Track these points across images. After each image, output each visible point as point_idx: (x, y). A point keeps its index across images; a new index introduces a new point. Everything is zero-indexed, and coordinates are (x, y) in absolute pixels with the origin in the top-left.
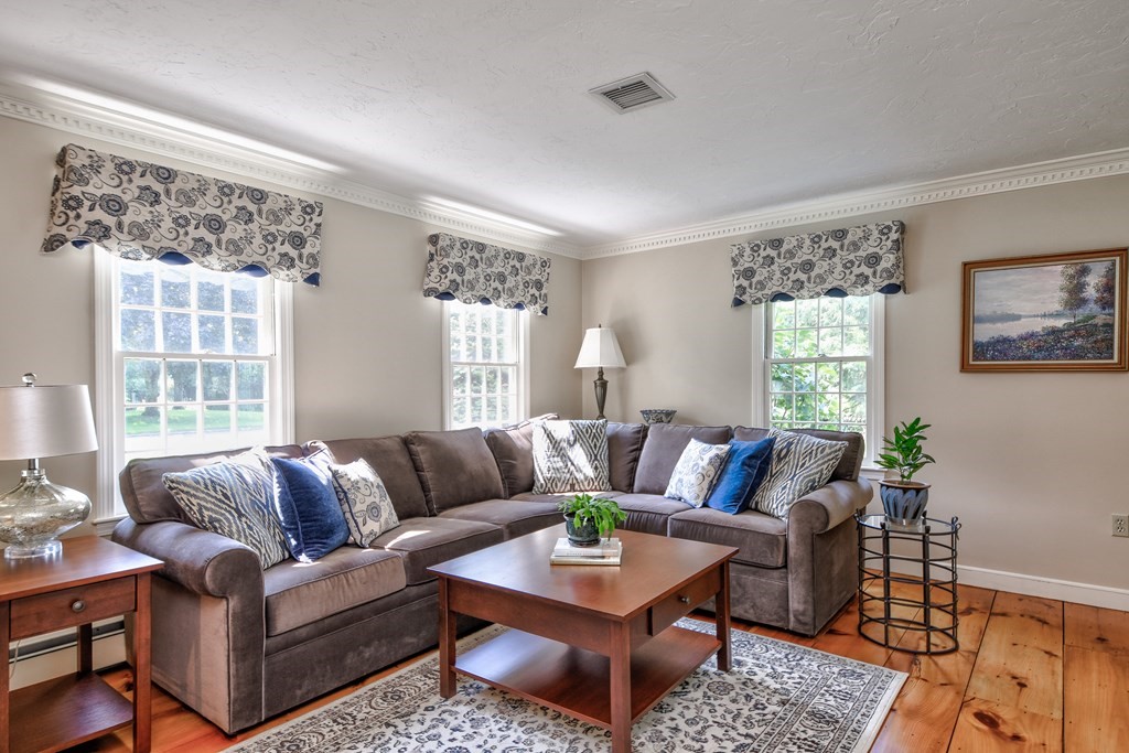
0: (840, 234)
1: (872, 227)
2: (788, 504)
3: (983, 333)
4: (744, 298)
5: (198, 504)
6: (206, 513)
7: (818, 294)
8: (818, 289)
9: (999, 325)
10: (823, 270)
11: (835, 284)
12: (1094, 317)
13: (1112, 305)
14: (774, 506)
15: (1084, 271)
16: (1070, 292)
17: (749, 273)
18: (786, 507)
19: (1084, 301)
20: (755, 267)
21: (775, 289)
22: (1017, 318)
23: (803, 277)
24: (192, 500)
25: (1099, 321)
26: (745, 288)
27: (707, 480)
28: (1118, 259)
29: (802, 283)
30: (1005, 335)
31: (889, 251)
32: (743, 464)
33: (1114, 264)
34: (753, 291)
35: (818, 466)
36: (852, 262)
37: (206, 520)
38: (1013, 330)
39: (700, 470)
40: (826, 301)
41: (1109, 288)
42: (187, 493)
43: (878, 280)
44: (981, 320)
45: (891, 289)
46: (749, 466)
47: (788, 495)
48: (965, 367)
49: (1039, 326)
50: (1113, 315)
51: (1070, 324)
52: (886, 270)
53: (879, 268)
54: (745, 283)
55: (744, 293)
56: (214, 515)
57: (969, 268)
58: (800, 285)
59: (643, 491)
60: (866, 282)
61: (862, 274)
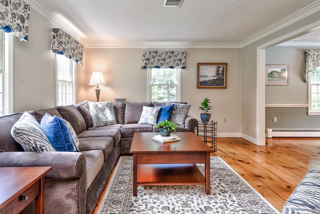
0: (172, 52)
1: (180, 52)
2: (182, 121)
3: (202, 79)
4: (147, 66)
5: (34, 139)
6: (38, 143)
7: (167, 67)
8: (167, 66)
9: (204, 78)
10: (168, 61)
11: (171, 65)
12: (221, 77)
13: (224, 75)
14: (178, 122)
15: (219, 67)
16: (217, 71)
17: (148, 60)
18: (182, 122)
19: (219, 74)
20: (150, 58)
21: (156, 65)
22: (208, 76)
23: (163, 62)
24: (30, 138)
25: (222, 78)
26: (147, 64)
27: (156, 117)
28: (225, 65)
29: (163, 64)
30: (205, 80)
31: (184, 58)
32: (168, 112)
33: (224, 66)
34: (150, 65)
35: (187, 111)
36: (175, 60)
37: (39, 146)
38: (207, 79)
39: (153, 114)
40: (169, 69)
41: (223, 71)
42: (27, 134)
43: (181, 65)
44: (201, 77)
45: (184, 68)
46: (169, 112)
47: (182, 119)
48: (198, 88)
49: (211, 78)
50: (224, 77)
51: (217, 78)
52: (183, 63)
53: (182, 62)
54: (147, 62)
55: (147, 65)
56: (42, 144)
57: (199, 64)
58: (162, 64)
59: (129, 123)
60: (179, 66)
61: (178, 63)
